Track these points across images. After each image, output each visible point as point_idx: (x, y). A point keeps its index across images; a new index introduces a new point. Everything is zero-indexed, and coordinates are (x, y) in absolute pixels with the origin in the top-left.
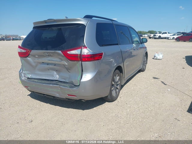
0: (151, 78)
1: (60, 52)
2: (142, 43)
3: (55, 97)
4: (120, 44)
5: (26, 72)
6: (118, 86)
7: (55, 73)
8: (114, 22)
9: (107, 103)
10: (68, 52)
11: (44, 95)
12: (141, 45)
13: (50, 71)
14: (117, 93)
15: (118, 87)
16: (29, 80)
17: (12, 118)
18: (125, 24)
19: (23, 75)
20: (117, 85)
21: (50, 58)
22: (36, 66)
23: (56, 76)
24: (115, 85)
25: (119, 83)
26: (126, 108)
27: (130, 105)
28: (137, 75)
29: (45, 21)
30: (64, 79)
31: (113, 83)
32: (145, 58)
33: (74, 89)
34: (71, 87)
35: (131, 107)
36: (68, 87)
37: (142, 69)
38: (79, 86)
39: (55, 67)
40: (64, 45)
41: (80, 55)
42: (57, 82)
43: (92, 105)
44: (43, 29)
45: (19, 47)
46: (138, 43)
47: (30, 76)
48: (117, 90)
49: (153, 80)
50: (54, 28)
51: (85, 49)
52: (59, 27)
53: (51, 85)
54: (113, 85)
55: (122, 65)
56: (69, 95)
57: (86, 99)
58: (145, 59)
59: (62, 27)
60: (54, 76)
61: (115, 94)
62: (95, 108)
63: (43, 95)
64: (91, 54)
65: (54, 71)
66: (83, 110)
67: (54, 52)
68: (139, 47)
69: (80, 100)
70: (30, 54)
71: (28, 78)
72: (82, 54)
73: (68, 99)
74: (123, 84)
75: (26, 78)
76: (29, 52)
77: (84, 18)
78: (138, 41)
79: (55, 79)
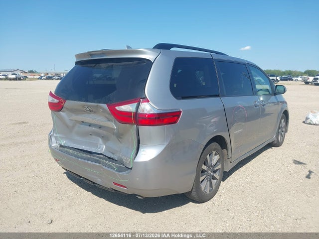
0: (291, 161)
1: (105, 106)
2: (275, 94)
3: (95, 183)
4: (223, 96)
5: (58, 135)
6: (217, 173)
7: (100, 141)
8: (215, 56)
9: (191, 203)
10: (117, 108)
11: (81, 177)
12: (273, 97)
13: (94, 137)
14: (214, 187)
15: (217, 175)
16: (61, 148)
17: (25, 211)
18: (242, 59)
19: (53, 139)
20: (215, 172)
21: (92, 115)
22: (73, 127)
23: (102, 147)
24: (210, 172)
25: (219, 167)
26: (226, 219)
27: (234, 214)
28: (264, 153)
29: (89, 52)
30: (113, 153)
31: (204, 167)
32: (283, 121)
33: (124, 173)
34: (120, 170)
35: (236, 217)
36: (114, 169)
37: (275, 142)
38: (131, 169)
39: (100, 131)
40: (112, 94)
41: (136, 113)
42: (100, 158)
43: (163, 204)
44: (89, 65)
45: (51, 94)
46: (268, 93)
47: (63, 143)
48: (214, 182)
49: (294, 166)
50: (103, 65)
51: (146, 103)
52: (110, 64)
53: (90, 162)
54: (203, 171)
55: (225, 135)
56: (115, 183)
57: (145, 196)
58: (283, 124)
59: (115, 64)
60: (99, 146)
61: (208, 188)
62: (165, 211)
63: (79, 178)
64: (155, 112)
65: (98, 138)
66: (144, 212)
67: (98, 105)
68: (269, 101)
69: (134, 196)
70: (64, 106)
71: (61, 146)
72: (140, 111)
73: (115, 190)
74: (227, 170)
75: (58, 146)
76: (62, 102)
77: (154, 48)
78: (267, 90)
79: (99, 151)
